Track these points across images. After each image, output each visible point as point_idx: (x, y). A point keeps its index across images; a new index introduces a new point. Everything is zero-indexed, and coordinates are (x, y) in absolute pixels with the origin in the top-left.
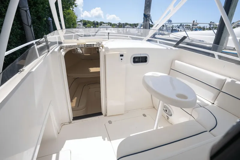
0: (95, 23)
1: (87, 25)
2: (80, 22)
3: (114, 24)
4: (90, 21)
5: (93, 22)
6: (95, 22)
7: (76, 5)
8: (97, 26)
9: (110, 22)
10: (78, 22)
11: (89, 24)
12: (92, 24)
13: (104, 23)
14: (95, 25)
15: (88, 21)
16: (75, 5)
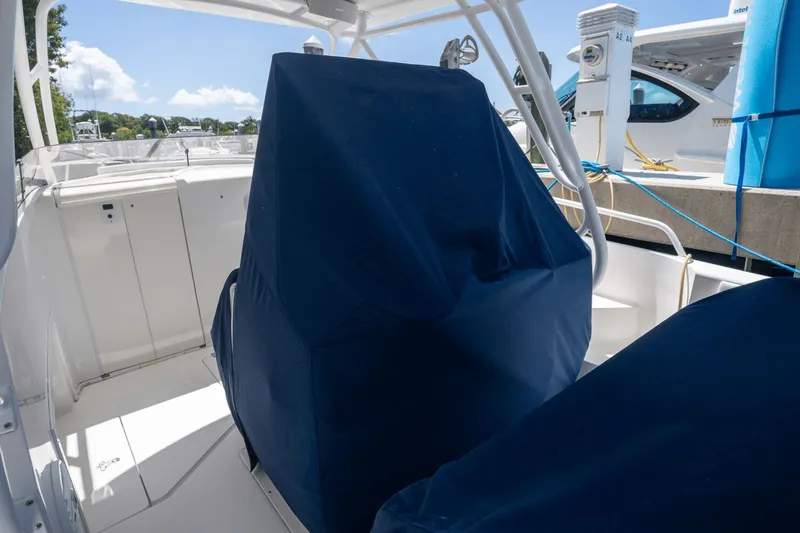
0: (152, 123)
1: (115, 130)
2: (84, 118)
3: (227, 123)
4: (130, 114)
5: (143, 118)
6: (152, 119)
7: (64, 59)
8: (159, 132)
9: (214, 118)
10: (76, 120)
11: (124, 128)
12: (139, 126)
13: (188, 123)
14: (152, 129)
15: (119, 115)
16: (60, 60)
